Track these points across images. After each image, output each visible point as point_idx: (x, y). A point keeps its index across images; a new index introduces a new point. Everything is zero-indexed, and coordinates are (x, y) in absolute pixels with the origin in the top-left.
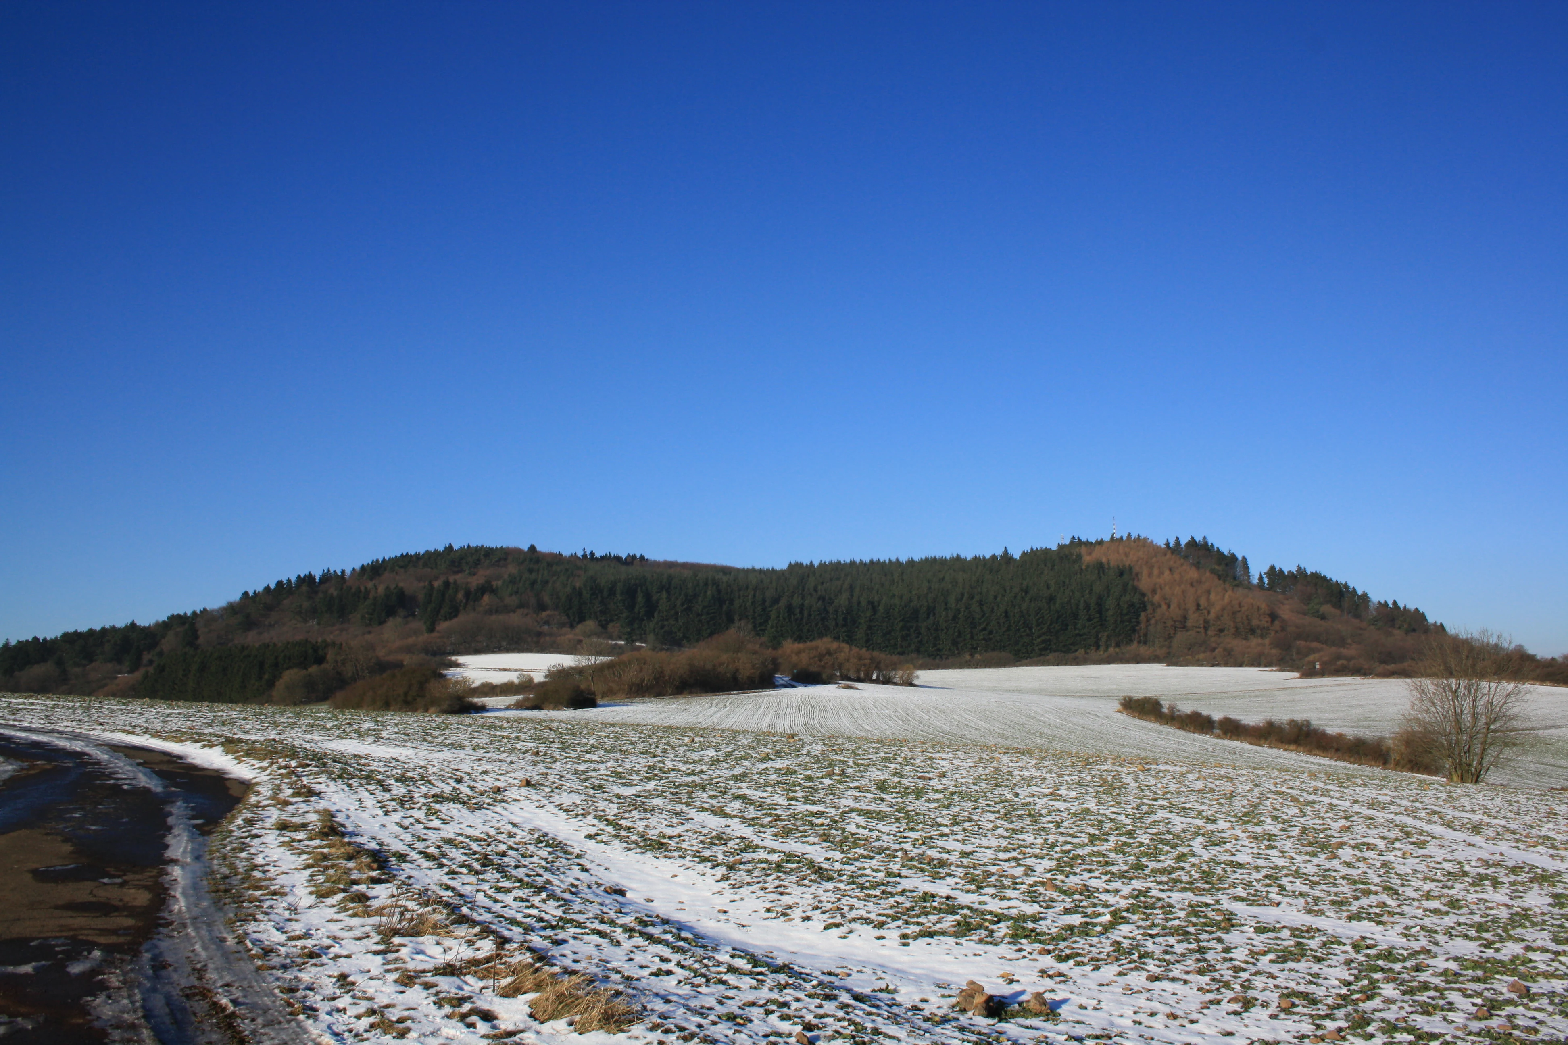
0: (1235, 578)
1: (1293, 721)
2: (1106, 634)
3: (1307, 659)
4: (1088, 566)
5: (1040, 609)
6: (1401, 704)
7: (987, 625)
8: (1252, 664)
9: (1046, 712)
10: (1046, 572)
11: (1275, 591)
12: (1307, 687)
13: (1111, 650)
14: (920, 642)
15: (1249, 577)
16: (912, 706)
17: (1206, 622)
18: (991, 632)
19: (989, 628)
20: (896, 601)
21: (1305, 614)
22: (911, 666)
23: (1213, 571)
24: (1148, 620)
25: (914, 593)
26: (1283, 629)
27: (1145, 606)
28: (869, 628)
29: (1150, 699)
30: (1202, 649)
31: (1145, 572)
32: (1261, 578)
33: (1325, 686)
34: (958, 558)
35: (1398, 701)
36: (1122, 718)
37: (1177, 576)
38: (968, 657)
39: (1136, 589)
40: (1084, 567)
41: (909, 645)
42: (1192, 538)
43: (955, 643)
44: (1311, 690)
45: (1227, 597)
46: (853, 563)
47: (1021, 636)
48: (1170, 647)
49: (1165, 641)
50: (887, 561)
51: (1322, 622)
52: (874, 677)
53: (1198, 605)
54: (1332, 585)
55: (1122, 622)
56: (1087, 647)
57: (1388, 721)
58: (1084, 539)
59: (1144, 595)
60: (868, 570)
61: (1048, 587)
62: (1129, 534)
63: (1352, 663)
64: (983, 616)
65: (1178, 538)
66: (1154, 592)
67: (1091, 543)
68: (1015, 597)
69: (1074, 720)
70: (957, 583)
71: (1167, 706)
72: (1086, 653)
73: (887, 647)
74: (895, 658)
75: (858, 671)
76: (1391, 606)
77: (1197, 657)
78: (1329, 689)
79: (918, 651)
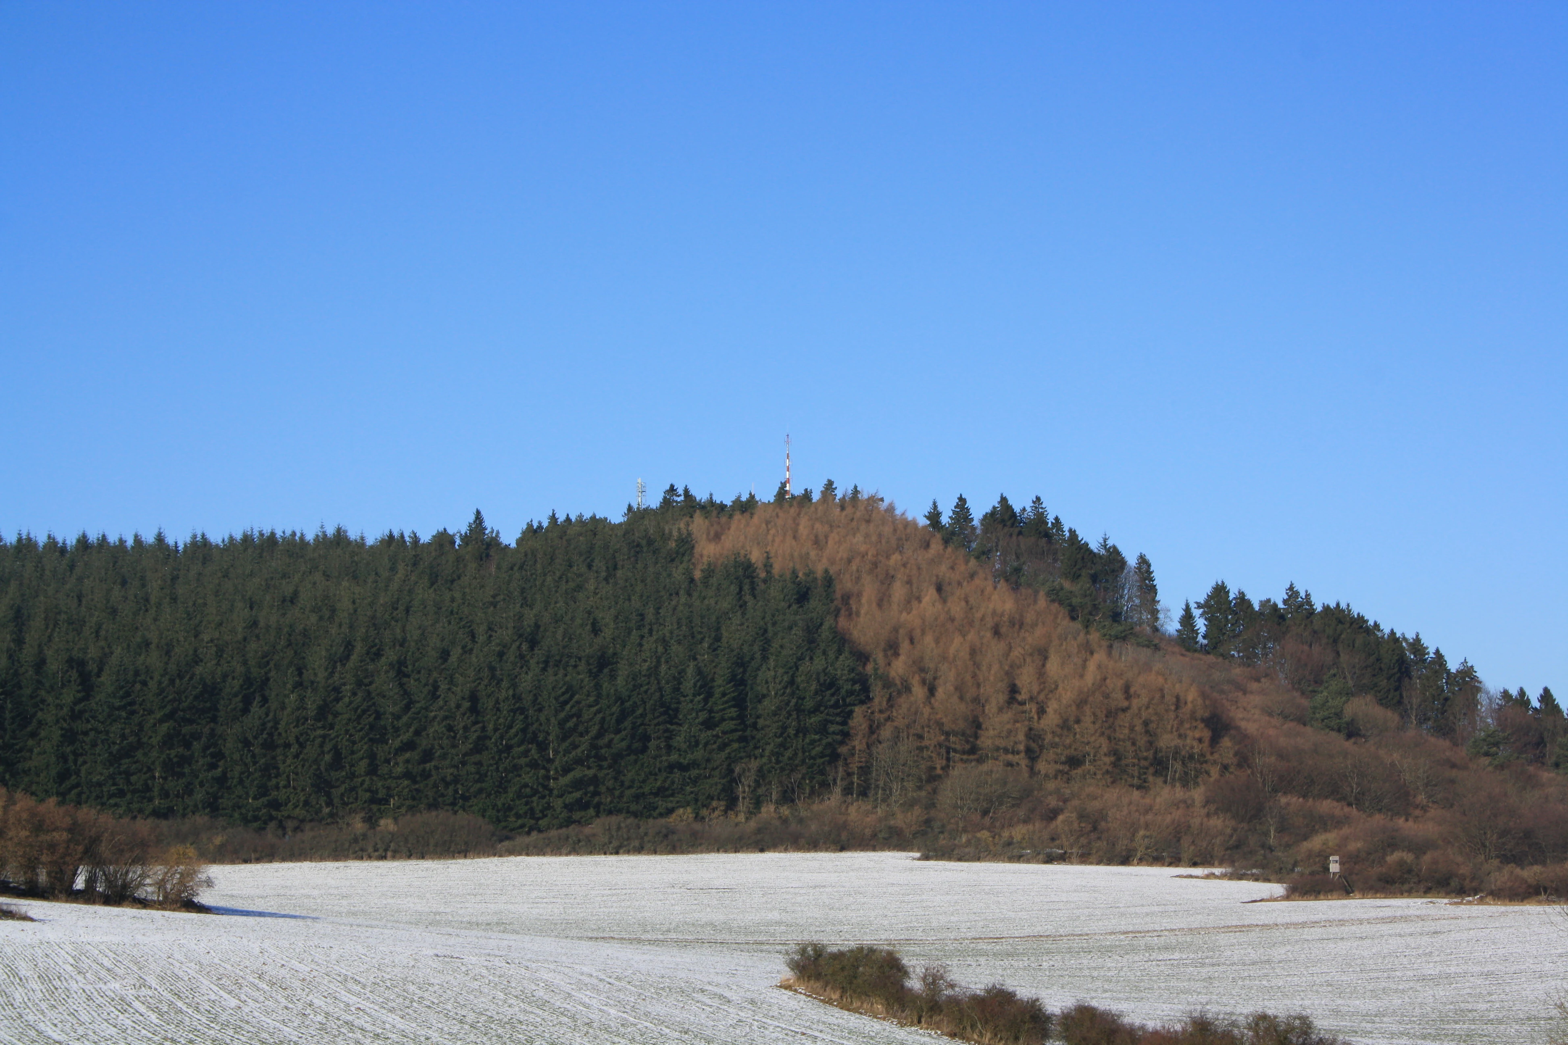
0: (1116, 616)
1: (1264, 1017)
2: (754, 765)
3: (1306, 845)
4: (709, 572)
5: (571, 690)
6: (1555, 976)
7: (417, 733)
8: (1156, 860)
9: (581, 986)
10: (591, 586)
11: (1225, 656)
12: (1304, 925)
13: (768, 810)
14: (222, 780)
15: (1155, 613)
16: (192, 969)
17: (1033, 735)
18: (427, 756)
19: (424, 743)
20: (154, 659)
21: (1302, 721)
22: (191, 852)
23: (1056, 596)
24: (873, 729)
25: (206, 637)
26: (1243, 761)
27: (866, 689)
28: (70, 736)
29: (872, 950)
30: (1021, 813)
31: (869, 590)
32: (1187, 618)
33: (1352, 922)
34: (340, 538)
35: (1548, 966)
36: (793, 1004)
37: (957, 608)
38: (358, 825)
39: (841, 640)
40: (697, 574)
41: (189, 790)
42: (1004, 500)
43: (322, 785)
44: (1317, 932)
45: (1092, 666)
46: (25, 546)
47: (516, 768)
48: (931, 805)
49: (920, 788)
50: (130, 542)
51: (1349, 745)
52: (80, 883)
53: (1013, 690)
54: (1379, 642)
55: (802, 731)
56: (701, 803)
57: (1520, 1021)
58: (701, 495)
59: (863, 657)
60: (72, 567)
61: (596, 630)
62: (830, 486)
63: (1427, 858)
64: (407, 708)
65: (962, 500)
66: (892, 648)
67: (722, 507)
68: (501, 655)
69: (658, 1009)
70: (333, 611)
71: (920, 971)
72: (698, 818)
73: (121, 793)
74: (144, 826)
75: (31, 865)
76: (1535, 703)
77: (1006, 834)
78: (1366, 928)
79: (213, 807)
